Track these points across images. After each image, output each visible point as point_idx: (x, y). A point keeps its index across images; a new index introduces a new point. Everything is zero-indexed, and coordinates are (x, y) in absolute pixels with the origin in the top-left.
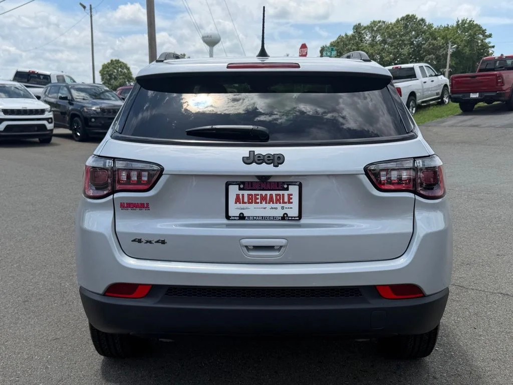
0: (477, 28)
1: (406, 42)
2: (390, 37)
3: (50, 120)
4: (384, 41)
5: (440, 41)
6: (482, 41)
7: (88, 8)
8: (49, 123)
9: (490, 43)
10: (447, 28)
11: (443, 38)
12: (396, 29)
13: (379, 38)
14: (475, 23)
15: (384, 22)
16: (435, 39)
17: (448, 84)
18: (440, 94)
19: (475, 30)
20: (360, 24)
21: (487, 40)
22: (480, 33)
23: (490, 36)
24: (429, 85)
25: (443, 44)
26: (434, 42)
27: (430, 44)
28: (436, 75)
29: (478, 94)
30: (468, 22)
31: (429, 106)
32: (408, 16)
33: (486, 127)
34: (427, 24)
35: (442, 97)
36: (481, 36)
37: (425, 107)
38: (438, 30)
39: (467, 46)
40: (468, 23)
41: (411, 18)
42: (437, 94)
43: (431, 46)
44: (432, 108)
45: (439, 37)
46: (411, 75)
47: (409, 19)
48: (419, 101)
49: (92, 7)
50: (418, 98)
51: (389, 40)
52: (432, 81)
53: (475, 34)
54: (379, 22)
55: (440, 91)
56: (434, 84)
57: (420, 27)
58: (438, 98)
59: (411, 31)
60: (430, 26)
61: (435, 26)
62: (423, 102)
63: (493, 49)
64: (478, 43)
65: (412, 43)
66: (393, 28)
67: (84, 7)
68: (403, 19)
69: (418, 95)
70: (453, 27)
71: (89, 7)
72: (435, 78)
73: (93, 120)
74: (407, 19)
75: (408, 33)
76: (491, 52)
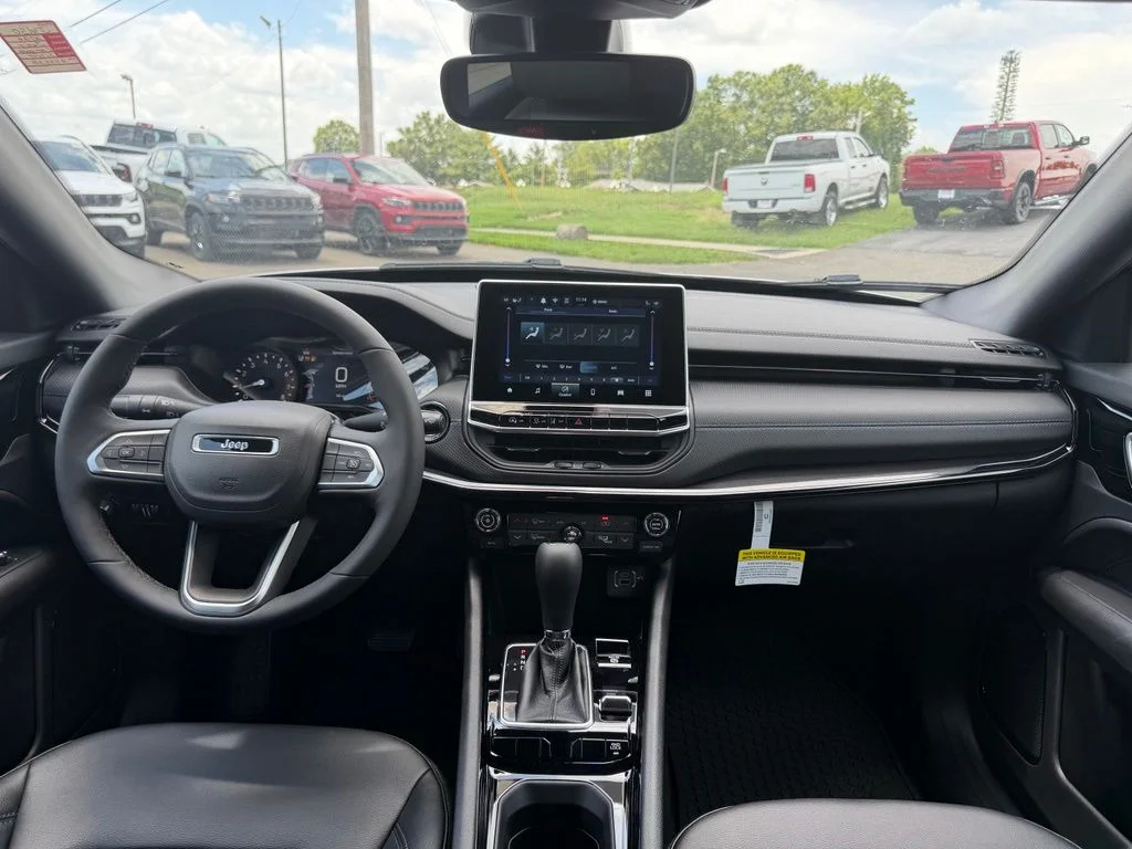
0: (893, 90)
1: (786, 107)
2: (761, 97)
3: (135, 218)
4: (752, 104)
5: (837, 109)
6: (899, 110)
7: (274, 24)
8: (132, 223)
9: (910, 113)
10: (848, 88)
11: (842, 103)
12: (771, 85)
13: (745, 97)
14: (891, 82)
15: (754, 75)
16: (829, 104)
17: (888, 174)
18: (875, 188)
19: (890, 91)
20: (717, 76)
21: (907, 109)
22: (897, 98)
23: (912, 102)
24: (859, 172)
25: (841, 112)
26: (829, 109)
27: (821, 112)
28: (870, 156)
29: (953, 192)
30: (880, 78)
31: (858, 210)
32: (790, 66)
33: (974, 255)
34: (819, 79)
35: (876, 196)
36: (898, 102)
37: (851, 211)
38: (835, 90)
39: (874, 117)
40: (882, 81)
41: (795, 69)
42: (871, 189)
43: (823, 115)
44: (862, 213)
45: (836, 100)
46: (830, 153)
47: (791, 71)
48: (841, 201)
49: (282, 24)
50: (840, 194)
51: (761, 102)
52: (865, 166)
53: (890, 99)
54: (748, 73)
55: (875, 184)
56: (867, 171)
57: (808, 83)
58: (871, 198)
59: (794, 91)
60: (823, 84)
61: (831, 83)
62: (848, 203)
63: (914, 124)
64: (892, 113)
65: (794, 110)
66: (766, 84)
67: (268, 24)
68: (782, 70)
69: (841, 190)
70: (857, 86)
71: (276, 24)
72: (868, 161)
73: (226, 219)
74: (789, 71)
75: (788, 93)
76: (910, 128)
